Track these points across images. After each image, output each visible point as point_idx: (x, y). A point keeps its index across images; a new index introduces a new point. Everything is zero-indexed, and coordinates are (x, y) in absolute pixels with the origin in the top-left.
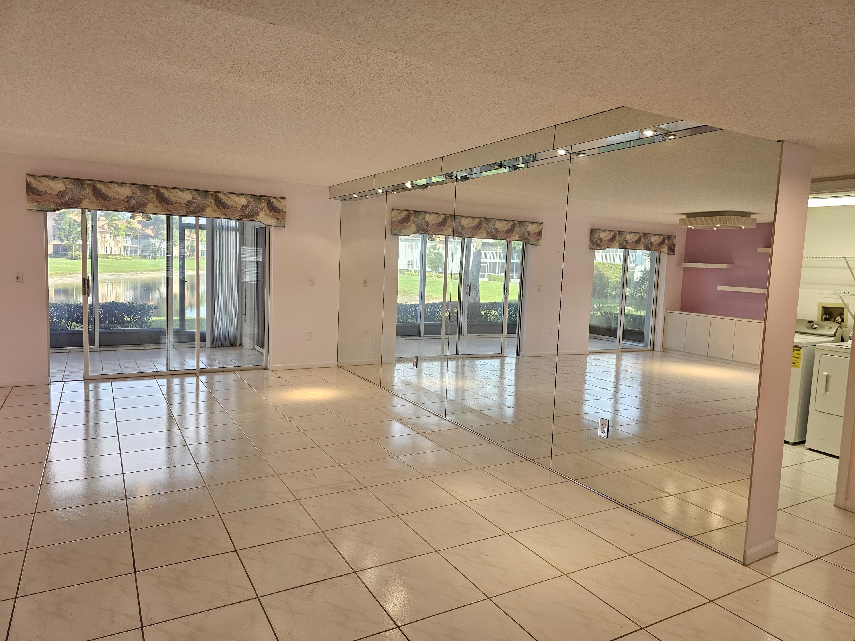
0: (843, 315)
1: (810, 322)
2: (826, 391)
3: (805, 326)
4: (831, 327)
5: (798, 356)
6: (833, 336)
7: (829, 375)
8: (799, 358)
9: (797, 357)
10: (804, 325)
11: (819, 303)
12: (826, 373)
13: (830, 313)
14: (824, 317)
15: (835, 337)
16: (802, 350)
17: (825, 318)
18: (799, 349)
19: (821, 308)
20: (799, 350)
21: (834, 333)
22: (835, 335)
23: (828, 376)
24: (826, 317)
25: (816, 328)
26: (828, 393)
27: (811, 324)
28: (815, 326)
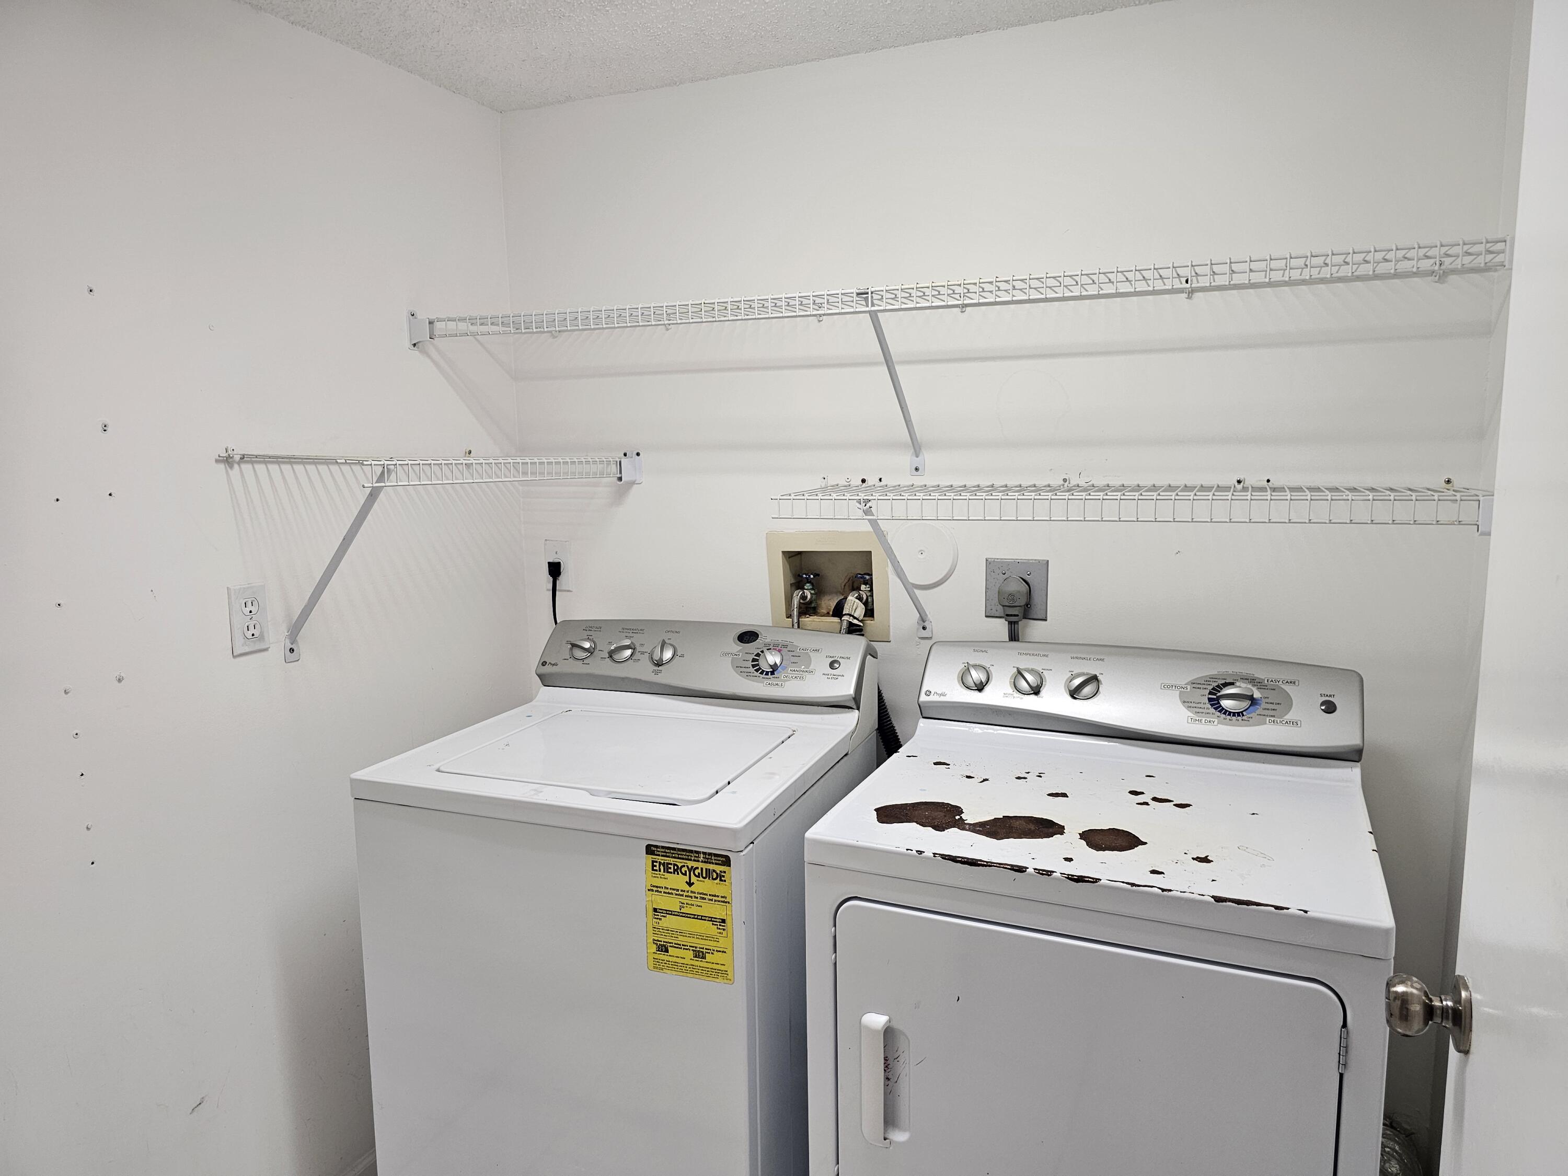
0: (870, 583)
1: (748, 637)
2: (890, 1119)
3: (729, 659)
4: (837, 655)
5: (717, 911)
6: (853, 704)
7: (895, 1025)
8: (723, 921)
9: (711, 919)
10: (726, 654)
11: (771, 538)
12: (877, 1020)
13: (816, 575)
14: (796, 601)
15: (858, 709)
16: (735, 872)
17: (800, 606)
18: (719, 868)
19: (779, 560)
20: (720, 877)
21: (851, 691)
22: (857, 699)
23: (889, 1033)
24: (803, 597)
25: (774, 669)
26: (899, 1137)
27: (753, 648)
28: (773, 658)
